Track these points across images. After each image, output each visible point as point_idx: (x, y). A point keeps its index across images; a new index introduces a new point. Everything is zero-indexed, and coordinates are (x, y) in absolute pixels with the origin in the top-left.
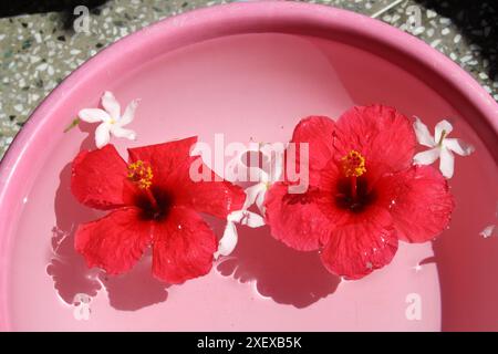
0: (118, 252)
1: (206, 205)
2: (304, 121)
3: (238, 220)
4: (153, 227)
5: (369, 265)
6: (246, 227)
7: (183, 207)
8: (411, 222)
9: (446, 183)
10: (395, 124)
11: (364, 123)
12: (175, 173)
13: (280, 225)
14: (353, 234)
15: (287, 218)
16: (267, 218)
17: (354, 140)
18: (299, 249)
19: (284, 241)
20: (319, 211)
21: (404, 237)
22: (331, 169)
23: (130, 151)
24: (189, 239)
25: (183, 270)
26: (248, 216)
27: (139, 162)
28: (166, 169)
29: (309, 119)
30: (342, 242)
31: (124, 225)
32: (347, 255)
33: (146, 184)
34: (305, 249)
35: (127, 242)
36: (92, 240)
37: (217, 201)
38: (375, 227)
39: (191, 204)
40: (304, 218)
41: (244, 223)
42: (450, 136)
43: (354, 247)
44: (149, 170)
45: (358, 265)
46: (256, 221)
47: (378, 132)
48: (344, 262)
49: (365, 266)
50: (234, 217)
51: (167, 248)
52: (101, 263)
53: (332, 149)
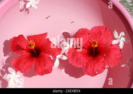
0: (25, 67)
1: (50, 53)
2: (80, 29)
3: (59, 57)
4: (35, 59)
5: (97, 73)
6: (62, 59)
7: (43, 53)
8: (109, 61)
9: (120, 50)
10: (107, 32)
11: (98, 31)
12: (41, 43)
13: (71, 59)
14: (93, 63)
15: (74, 57)
16: (68, 57)
17: (95, 36)
18: (77, 67)
19: (72, 64)
20: (83, 56)
21: (108, 65)
22: (87, 44)
23: (28, 37)
24: (45, 63)
25: (44, 72)
26: (62, 56)
27: (31, 41)
28: (39, 42)
29: (82, 29)
30: (90, 65)
31: (26, 58)
32: (91, 69)
33: (33, 47)
34: (79, 67)
35: (28, 63)
36: (17, 63)
37: (53, 52)
38: (99, 62)
39: (46, 52)
40: (79, 58)
41: (61, 58)
42: (124, 37)
43: (93, 67)
44: (34, 43)
45: (93, 72)
46: (65, 58)
47: (102, 34)
48: (90, 72)
49: (96, 73)
50: (58, 56)
51: (39, 65)
52: (20, 70)
53: (88, 38)
